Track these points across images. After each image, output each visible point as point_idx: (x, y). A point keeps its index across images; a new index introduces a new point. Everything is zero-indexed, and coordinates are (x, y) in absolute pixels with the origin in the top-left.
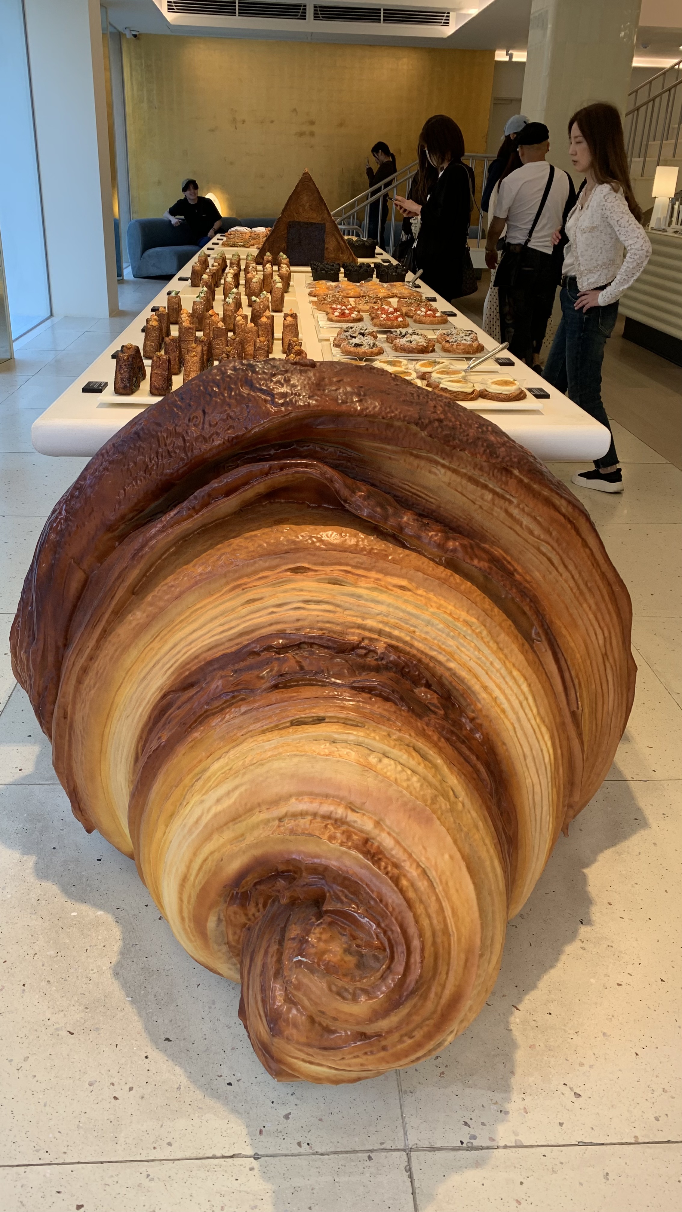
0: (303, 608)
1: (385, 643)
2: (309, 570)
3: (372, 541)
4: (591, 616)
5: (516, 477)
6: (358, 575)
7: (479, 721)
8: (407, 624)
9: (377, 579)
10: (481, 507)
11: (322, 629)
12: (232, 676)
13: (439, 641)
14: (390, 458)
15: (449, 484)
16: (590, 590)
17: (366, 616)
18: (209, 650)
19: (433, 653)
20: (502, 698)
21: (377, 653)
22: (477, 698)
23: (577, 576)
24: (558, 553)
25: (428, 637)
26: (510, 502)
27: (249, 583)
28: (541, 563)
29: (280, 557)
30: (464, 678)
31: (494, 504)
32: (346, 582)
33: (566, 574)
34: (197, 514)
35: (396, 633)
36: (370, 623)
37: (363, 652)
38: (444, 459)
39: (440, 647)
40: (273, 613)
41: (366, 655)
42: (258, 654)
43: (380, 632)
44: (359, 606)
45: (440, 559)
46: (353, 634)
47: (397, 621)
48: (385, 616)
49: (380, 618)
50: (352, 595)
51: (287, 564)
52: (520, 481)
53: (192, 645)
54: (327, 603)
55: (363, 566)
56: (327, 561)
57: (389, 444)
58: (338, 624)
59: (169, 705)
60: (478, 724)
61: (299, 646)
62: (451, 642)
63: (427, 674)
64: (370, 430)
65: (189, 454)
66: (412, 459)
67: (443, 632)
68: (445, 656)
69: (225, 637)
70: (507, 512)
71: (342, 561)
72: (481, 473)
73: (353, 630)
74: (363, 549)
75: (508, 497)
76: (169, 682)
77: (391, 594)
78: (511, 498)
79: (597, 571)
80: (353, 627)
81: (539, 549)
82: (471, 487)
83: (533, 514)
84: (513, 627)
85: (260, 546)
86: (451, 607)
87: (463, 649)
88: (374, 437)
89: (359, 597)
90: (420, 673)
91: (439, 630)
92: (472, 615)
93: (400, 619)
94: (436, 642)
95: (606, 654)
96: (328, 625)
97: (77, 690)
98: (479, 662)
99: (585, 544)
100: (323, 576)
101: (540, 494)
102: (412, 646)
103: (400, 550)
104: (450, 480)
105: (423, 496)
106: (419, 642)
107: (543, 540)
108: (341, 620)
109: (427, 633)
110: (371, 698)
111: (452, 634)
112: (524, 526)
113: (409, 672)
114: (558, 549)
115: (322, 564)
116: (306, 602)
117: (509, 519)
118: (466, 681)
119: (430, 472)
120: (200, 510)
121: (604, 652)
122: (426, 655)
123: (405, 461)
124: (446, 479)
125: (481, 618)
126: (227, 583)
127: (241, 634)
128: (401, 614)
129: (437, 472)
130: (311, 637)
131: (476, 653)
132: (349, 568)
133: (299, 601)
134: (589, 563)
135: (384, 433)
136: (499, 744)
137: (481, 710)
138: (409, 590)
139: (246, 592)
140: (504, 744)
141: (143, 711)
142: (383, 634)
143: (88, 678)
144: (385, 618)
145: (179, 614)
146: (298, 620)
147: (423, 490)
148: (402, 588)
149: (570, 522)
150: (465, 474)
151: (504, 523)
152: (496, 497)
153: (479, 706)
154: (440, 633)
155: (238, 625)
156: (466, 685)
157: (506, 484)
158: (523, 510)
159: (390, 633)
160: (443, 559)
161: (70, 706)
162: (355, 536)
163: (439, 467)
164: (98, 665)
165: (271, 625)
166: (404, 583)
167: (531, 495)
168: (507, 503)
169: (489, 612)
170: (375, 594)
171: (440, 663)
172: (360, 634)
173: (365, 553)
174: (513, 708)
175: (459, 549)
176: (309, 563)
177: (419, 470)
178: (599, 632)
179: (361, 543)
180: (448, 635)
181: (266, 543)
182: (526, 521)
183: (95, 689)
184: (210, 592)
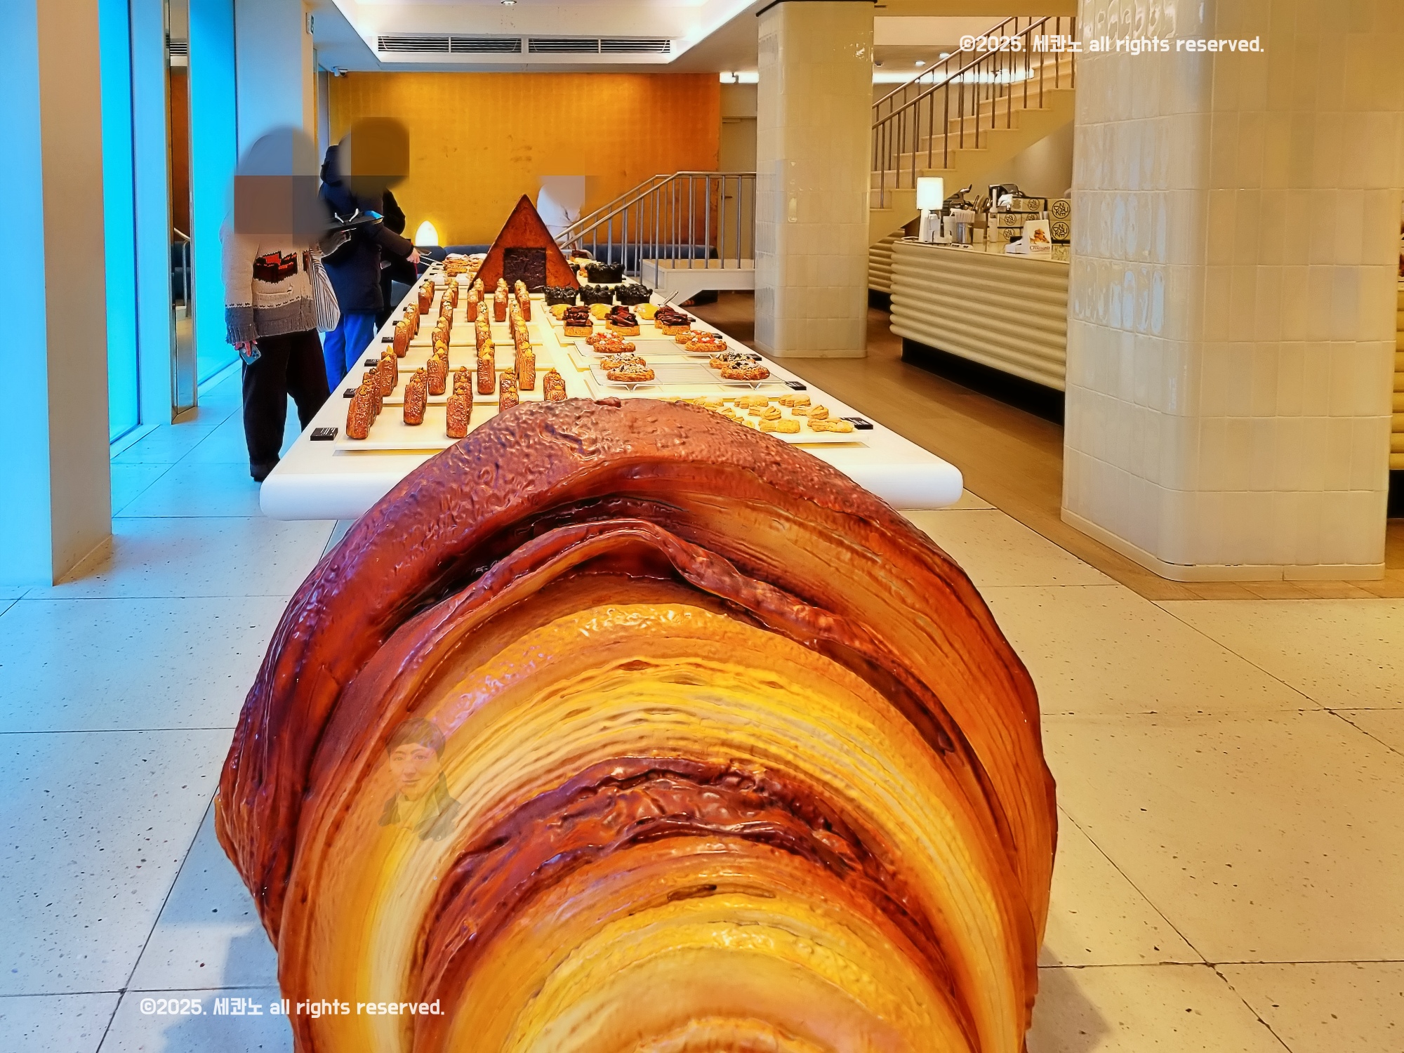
0: (646, 720)
1: (762, 765)
2: (648, 665)
3: (723, 621)
4: (992, 711)
5: (877, 529)
6: (713, 669)
7: (901, 877)
8: (785, 735)
9: (738, 674)
10: (837, 569)
11: (674, 750)
12: (560, 827)
13: (831, 758)
14: (720, 512)
15: (796, 542)
16: (985, 675)
17: (731, 727)
18: (520, 787)
19: (827, 778)
20: (924, 838)
21: (754, 782)
22: (894, 842)
23: (966, 657)
24: (939, 627)
25: (816, 754)
26: (874, 562)
27: (569, 687)
28: (920, 640)
29: (609, 649)
30: (873, 813)
31: (853, 565)
32: (699, 680)
33: (952, 654)
34: (495, 595)
35: (773, 749)
36: (737, 737)
37: (735, 780)
38: (788, 511)
39: (834, 769)
40: (605, 728)
41: (738, 785)
42: (594, 790)
43: (752, 750)
44: (719, 713)
45: (812, 642)
46: (717, 754)
47: (773, 733)
48: (755, 725)
49: (750, 729)
50: (709, 698)
51: (616, 658)
52: (883, 535)
53: (496, 781)
54: (676, 710)
55: (716, 656)
56: (669, 652)
57: (719, 496)
58: (695, 741)
59: (466, 876)
60: (901, 881)
61: (647, 776)
62: (847, 760)
63: (823, 809)
64: (697, 479)
65: (480, 518)
66: (748, 511)
67: (834, 745)
68: (842, 780)
69: (542, 767)
70: (870, 574)
71: (689, 651)
72: (834, 527)
73: (716, 749)
74: (714, 633)
75: (869, 555)
76: (464, 839)
77: (758, 694)
78: (874, 557)
79: (989, 648)
80: (715, 745)
81: (915, 623)
82: (824, 544)
83: (903, 577)
84: (917, 733)
85: (581, 634)
86: (837, 708)
87: (863, 769)
88: (702, 487)
89: (718, 700)
90: (816, 808)
91: (828, 742)
92: (866, 718)
93: (775, 729)
94: (826, 760)
95: (1017, 764)
96: (682, 743)
97: (324, 855)
98: (887, 787)
99: (971, 614)
100: (667, 673)
101: (908, 550)
102: (797, 768)
103: (760, 632)
104: (797, 536)
105: (764, 558)
106: (805, 761)
107: (918, 610)
108: (699, 735)
109: (813, 747)
110: (772, 852)
111: (846, 747)
112: (893, 593)
113: (800, 807)
114: (938, 621)
115: (664, 656)
116: (649, 710)
117: (875, 584)
118: (875, 816)
119: (771, 527)
120: (498, 592)
121: (1014, 763)
122: (818, 780)
123: (739, 514)
124: (792, 536)
125: (877, 722)
126: (539, 689)
127: (564, 762)
128: (777, 723)
129: (780, 527)
130: (662, 763)
131: (882, 773)
132: (698, 660)
133: (639, 710)
134: (979, 638)
135: (714, 482)
136: (934, 911)
137: (902, 860)
138: (782, 687)
139: (567, 700)
140: (940, 911)
141: (425, 885)
142: (756, 753)
143: (343, 838)
144: (756, 729)
145: (474, 737)
146: (642, 738)
147: (762, 551)
148: (772, 684)
149: (949, 585)
150: (814, 528)
151: (868, 590)
152: (855, 555)
153: (898, 853)
154: (830, 747)
155: (558, 749)
156: (877, 822)
157: (867, 539)
158: (890, 571)
159: (766, 750)
160: (815, 641)
161: (312, 882)
162: (701, 614)
163: (782, 521)
164: (359, 818)
165: (605, 746)
166: (773, 677)
167: (898, 552)
168: (869, 563)
169: (885, 713)
170: (739, 696)
171: (837, 790)
172: (726, 753)
173: (717, 638)
174: (940, 854)
175: (835, 627)
176: (646, 656)
177: (757, 525)
178: (1004, 733)
179: (709, 624)
180: (841, 749)
181: (587, 630)
182: (895, 586)
183: (355, 854)
184: (516, 703)
